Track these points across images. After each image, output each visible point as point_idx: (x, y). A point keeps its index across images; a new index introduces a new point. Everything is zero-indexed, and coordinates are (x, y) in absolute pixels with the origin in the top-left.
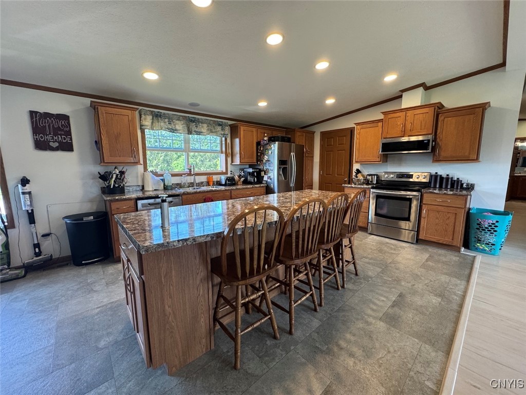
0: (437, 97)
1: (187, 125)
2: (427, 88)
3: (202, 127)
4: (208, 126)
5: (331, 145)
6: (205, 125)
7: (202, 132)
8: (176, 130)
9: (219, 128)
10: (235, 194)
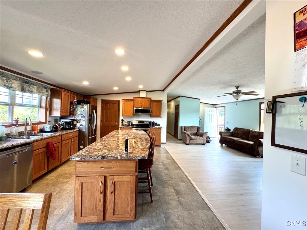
0: (150, 95)
1: (22, 85)
2: (146, 92)
3: (33, 88)
4: (37, 88)
5: (108, 107)
6: (35, 87)
7: (33, 92)
8: (11, 88)
9: (45, 90)
10: (64, 137)
